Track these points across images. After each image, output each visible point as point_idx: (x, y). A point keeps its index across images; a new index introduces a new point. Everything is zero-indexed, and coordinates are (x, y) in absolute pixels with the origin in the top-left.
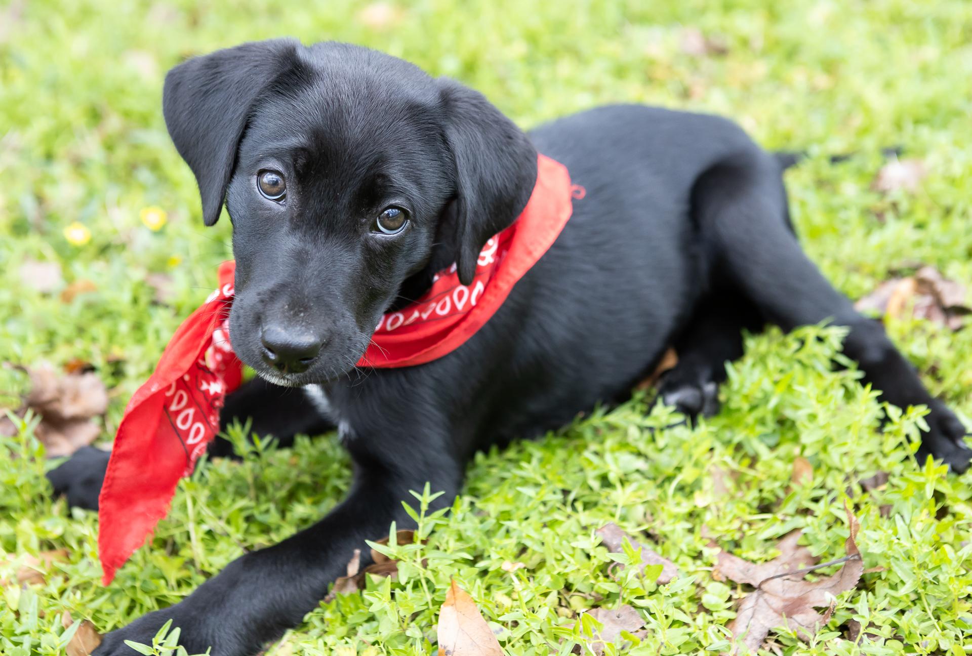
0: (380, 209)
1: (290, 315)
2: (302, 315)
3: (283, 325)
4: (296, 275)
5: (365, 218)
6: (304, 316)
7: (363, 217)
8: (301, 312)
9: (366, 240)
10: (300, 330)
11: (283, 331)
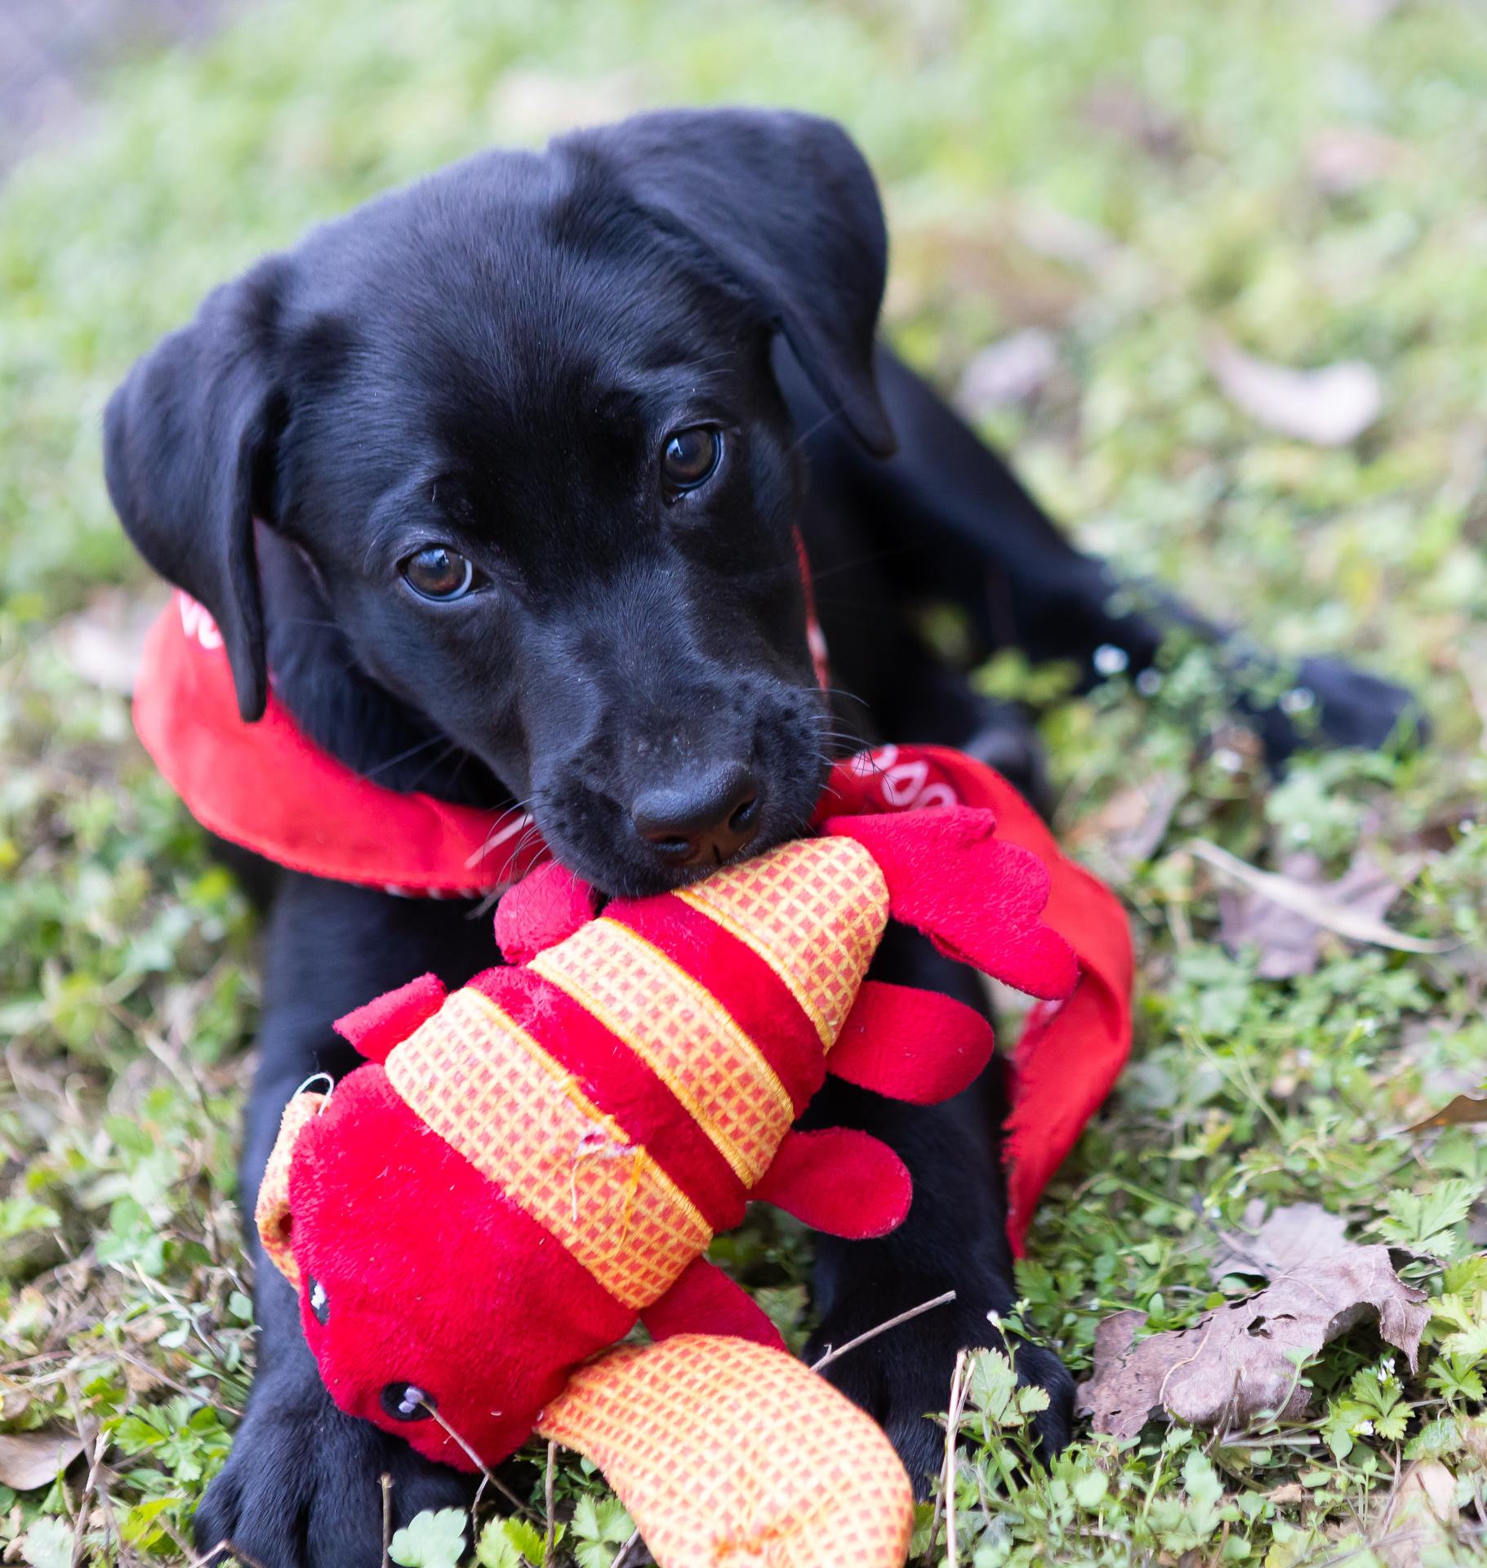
0: (653, 456)
1: (658, 756)
2: (676, 740)
3: (660, 782)
4: (611, 685)
5: (640, 491)
6: (680, 739)
7: (635, 494)
8: (669, 738)
9: (674, 526)
10: (693, 768)
11: (668, 792)
